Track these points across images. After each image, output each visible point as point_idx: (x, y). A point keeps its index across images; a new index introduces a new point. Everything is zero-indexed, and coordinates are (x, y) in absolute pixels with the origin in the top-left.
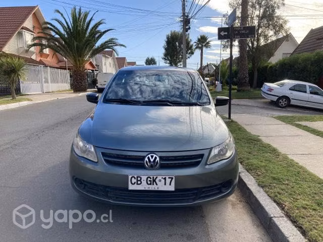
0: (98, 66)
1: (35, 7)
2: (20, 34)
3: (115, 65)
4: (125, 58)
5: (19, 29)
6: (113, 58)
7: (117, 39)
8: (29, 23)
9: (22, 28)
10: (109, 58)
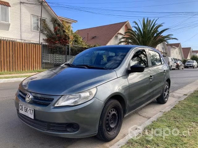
0: (166, 53)
1: (126, 22)
2: (117, 37)
3: (181, 53)
4: (191, 48)
5: (116, 35)
6: (180, 48)
7: (172, 35)
8: (122, 31)
9: (118, 34)
10: (176, 48)
